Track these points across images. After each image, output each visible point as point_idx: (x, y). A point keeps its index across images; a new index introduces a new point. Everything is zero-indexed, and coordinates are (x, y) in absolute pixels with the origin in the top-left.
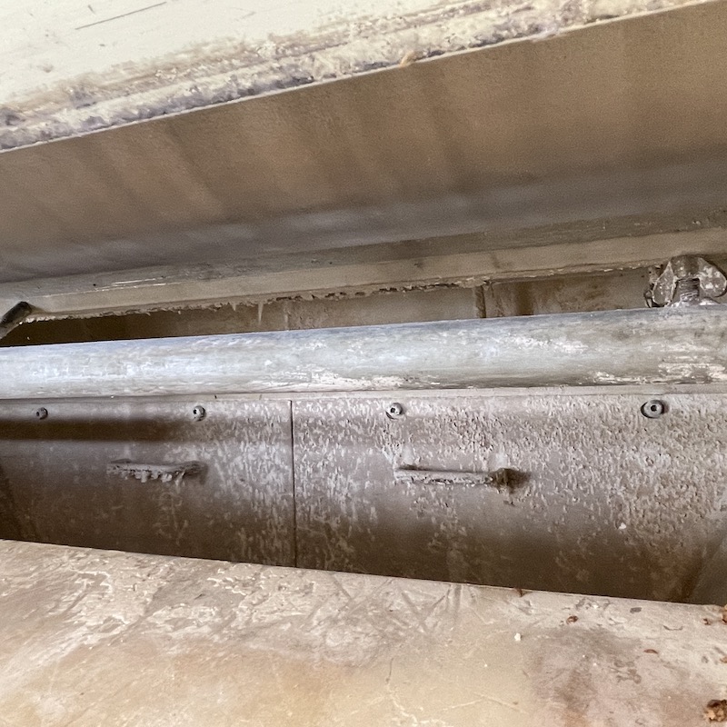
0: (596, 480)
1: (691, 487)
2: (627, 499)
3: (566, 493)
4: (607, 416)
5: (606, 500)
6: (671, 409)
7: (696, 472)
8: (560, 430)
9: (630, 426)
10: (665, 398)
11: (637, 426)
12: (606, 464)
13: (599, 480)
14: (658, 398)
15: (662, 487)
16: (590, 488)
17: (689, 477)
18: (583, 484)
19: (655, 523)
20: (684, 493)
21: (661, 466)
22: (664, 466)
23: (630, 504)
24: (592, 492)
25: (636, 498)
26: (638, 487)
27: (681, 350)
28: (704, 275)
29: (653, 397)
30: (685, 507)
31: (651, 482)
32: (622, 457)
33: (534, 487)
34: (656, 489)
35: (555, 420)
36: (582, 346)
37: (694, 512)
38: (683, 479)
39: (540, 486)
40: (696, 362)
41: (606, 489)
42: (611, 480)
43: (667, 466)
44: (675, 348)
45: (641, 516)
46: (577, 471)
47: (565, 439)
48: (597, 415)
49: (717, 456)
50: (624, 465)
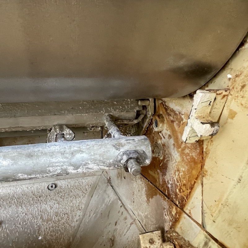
0: (30, 219)
1: (66, 215)
2: (43, 225)
3: (18, 227)
4: (35, 192)
5: (34, 226)
6: (58, 186)
7: (67, 209)
8: (15, 200)
9: (44, 195)
10: (56, 182)
11: (46, 194)
12: (34, 211)
13: (31, 219)
14: (53, 182)
15: (56, 217)
16: (28, 223)
17: (65, 211)
18: (25, 221)
19: (53, 232)
20: (63, 218)
21: (55, 209)
22: (56, 208)
23: (44, 226)
24: (29, 224)
25: (46, 223)
26: (47, 219)
27: (56, 161)
28: (66, 132)
29: (52, 182)
30: (64, 223)
31: (52, 216)
32: (41, 208)
33: (4, 227)
34: (54, 218)
35: (14, 196)
36: (11, 162)
37: (67, 225)
38: (63, 212)
39: (7, 226)
40: (62, 166)
41: (34, 222)
42: (36, 218)
43: (57, 208)
44: (54, 160)
45: (48, 230)
46: (23, 217)
47: (17, 204)
48: (31, 192)
49: (74, 201)
50: (42, 211)
